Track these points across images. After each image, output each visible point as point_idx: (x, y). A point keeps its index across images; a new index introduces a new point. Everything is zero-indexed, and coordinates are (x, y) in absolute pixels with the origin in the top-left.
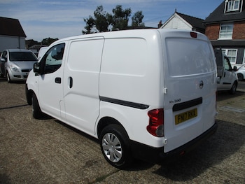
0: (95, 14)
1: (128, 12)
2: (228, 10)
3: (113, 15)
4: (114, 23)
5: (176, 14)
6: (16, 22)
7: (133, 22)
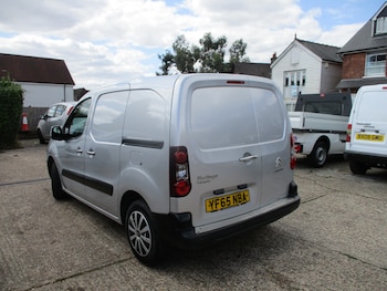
0: (175, 48)
1: (222, 42)
2: (378, 32)
3: (201, 47)
4: (204, 59)
5: (297, 43)
6: (61, 63)
7: (232, 57)
